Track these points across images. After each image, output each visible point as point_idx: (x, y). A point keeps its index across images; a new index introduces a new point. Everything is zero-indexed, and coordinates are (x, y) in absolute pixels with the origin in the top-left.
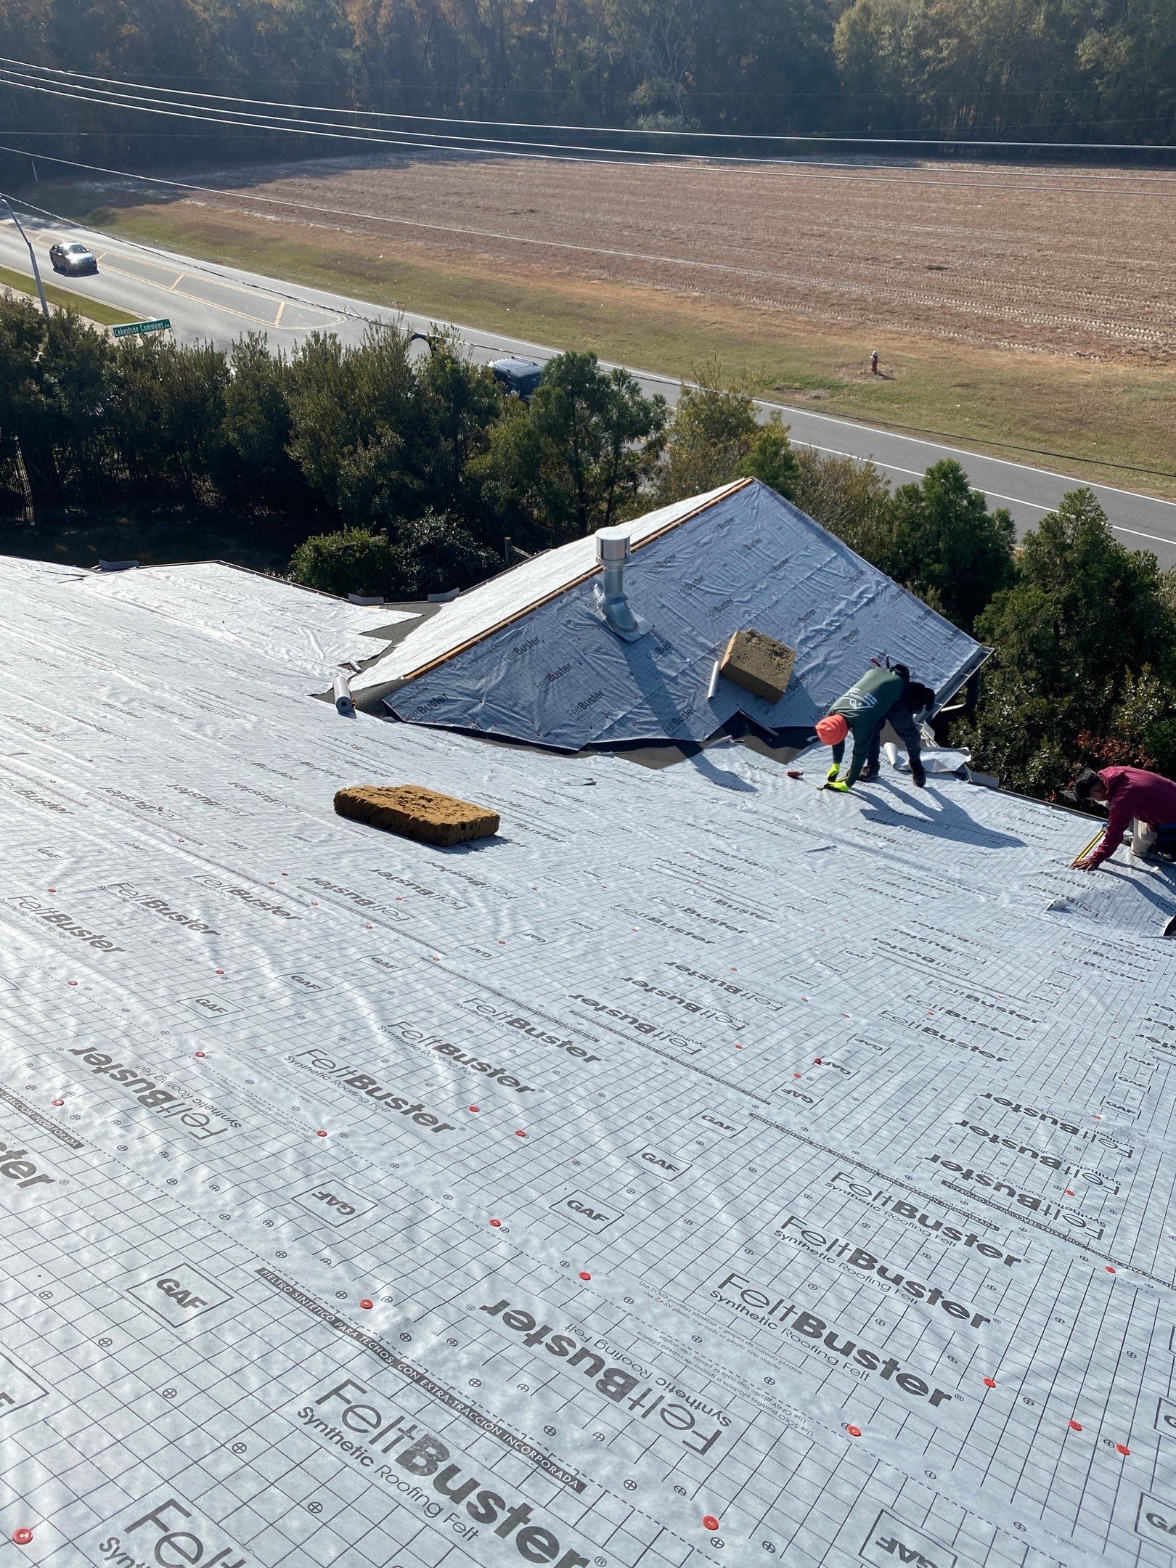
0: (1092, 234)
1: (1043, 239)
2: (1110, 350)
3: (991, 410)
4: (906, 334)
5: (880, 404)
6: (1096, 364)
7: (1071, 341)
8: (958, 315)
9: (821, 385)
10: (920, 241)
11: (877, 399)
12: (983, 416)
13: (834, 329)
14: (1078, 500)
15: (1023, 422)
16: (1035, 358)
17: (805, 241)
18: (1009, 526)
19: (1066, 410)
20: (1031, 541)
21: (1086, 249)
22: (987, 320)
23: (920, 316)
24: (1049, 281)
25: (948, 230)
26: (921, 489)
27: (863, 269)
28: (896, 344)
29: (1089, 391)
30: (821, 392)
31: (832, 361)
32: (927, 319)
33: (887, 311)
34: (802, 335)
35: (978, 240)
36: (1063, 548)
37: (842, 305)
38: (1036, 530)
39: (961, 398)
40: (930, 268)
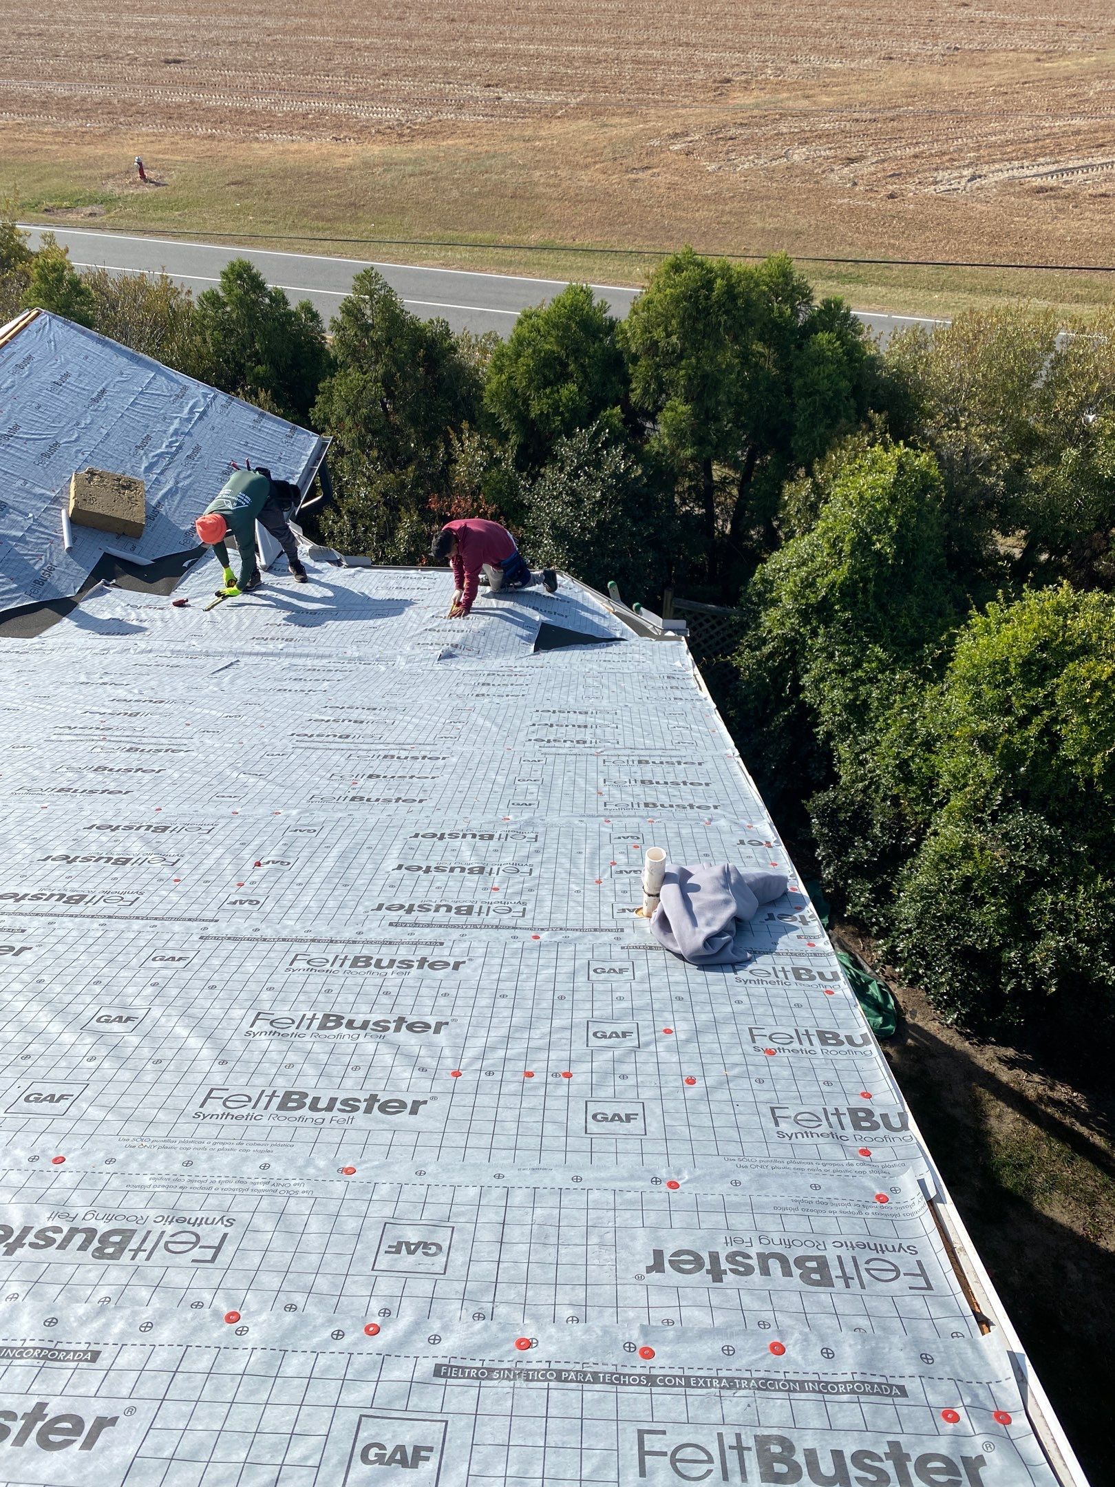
0: (313, 15)
1: (269, 23)
2: (360, 131)
3: (270, 206)
4: (163, 135)
5: (160, 214)
6: (352, 146)
7: (324, 126)
8: (209, 110)
9: (92, 200)
10: (148, 33)
11: (156, 208)
12: (265, 212)
13: (87, 138)
14: (367, 279)
15: (304, 213)
16: (295, 147)
17: (25, 42)
18: (315, 316)
19: (339, 196)
20: (338, 327)
21: (312, 31)
22: (240, 112)
23: (172, 115)
24: (287, 66)
25: (173, 19)
26: (221, 294)
27: (99, 68)
28: (157, 147)
29: (354, 173)
30: (95, 208)
31: (96, 172)
32: (180, 117)
33: (137, 113)
34: (55, 147)
35: (208, 28)
36: (366, 328)
37: (85, 109)
38: (339, 316)
39: (239, 197)
40: (168, 62)
